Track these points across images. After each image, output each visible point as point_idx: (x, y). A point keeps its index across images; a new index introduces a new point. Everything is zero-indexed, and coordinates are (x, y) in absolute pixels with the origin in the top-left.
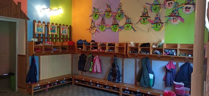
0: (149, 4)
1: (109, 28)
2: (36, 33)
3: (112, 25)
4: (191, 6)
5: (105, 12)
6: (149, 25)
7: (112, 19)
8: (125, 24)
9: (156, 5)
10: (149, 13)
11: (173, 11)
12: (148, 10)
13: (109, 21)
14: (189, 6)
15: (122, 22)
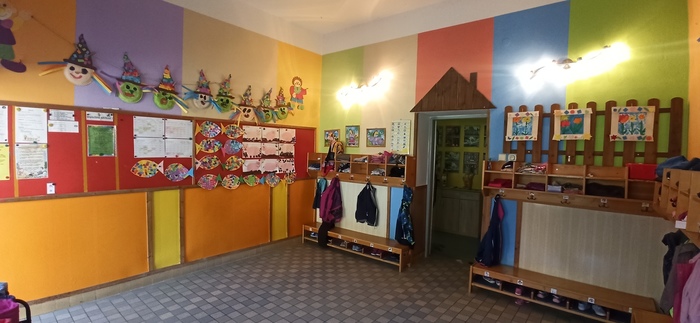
2: (509, 138)
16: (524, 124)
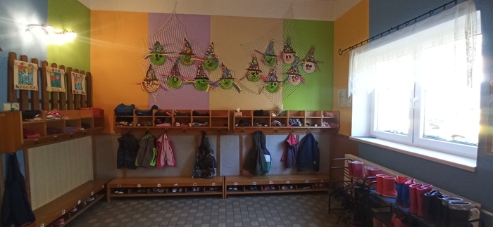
0: (260, 53)
1: (190, 83)
2: (17, 87)
3: (195, 79)
4: (313, 64)
5: (180, 54)
6: (260, 83)
7: (194, 68)
8: (221, 79)
9: (270, 55)
10: (260, 66)
11: (292, 68)
12: (259, 62)
13: (188, 71)
14: (310, 64)
15: (215, 75)
16: (27, 74)
